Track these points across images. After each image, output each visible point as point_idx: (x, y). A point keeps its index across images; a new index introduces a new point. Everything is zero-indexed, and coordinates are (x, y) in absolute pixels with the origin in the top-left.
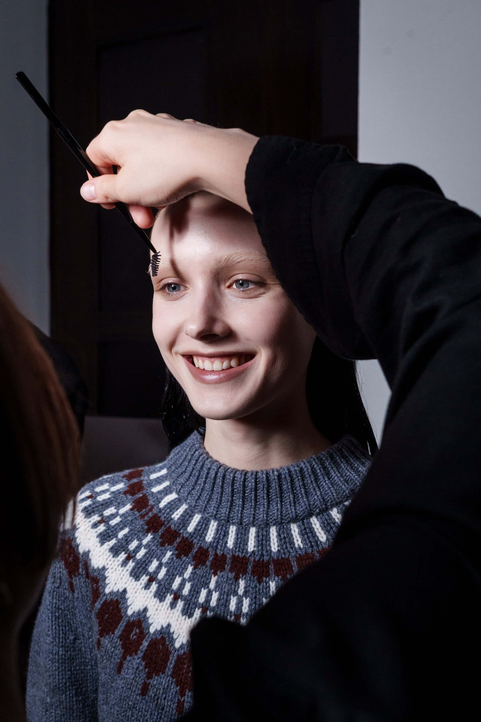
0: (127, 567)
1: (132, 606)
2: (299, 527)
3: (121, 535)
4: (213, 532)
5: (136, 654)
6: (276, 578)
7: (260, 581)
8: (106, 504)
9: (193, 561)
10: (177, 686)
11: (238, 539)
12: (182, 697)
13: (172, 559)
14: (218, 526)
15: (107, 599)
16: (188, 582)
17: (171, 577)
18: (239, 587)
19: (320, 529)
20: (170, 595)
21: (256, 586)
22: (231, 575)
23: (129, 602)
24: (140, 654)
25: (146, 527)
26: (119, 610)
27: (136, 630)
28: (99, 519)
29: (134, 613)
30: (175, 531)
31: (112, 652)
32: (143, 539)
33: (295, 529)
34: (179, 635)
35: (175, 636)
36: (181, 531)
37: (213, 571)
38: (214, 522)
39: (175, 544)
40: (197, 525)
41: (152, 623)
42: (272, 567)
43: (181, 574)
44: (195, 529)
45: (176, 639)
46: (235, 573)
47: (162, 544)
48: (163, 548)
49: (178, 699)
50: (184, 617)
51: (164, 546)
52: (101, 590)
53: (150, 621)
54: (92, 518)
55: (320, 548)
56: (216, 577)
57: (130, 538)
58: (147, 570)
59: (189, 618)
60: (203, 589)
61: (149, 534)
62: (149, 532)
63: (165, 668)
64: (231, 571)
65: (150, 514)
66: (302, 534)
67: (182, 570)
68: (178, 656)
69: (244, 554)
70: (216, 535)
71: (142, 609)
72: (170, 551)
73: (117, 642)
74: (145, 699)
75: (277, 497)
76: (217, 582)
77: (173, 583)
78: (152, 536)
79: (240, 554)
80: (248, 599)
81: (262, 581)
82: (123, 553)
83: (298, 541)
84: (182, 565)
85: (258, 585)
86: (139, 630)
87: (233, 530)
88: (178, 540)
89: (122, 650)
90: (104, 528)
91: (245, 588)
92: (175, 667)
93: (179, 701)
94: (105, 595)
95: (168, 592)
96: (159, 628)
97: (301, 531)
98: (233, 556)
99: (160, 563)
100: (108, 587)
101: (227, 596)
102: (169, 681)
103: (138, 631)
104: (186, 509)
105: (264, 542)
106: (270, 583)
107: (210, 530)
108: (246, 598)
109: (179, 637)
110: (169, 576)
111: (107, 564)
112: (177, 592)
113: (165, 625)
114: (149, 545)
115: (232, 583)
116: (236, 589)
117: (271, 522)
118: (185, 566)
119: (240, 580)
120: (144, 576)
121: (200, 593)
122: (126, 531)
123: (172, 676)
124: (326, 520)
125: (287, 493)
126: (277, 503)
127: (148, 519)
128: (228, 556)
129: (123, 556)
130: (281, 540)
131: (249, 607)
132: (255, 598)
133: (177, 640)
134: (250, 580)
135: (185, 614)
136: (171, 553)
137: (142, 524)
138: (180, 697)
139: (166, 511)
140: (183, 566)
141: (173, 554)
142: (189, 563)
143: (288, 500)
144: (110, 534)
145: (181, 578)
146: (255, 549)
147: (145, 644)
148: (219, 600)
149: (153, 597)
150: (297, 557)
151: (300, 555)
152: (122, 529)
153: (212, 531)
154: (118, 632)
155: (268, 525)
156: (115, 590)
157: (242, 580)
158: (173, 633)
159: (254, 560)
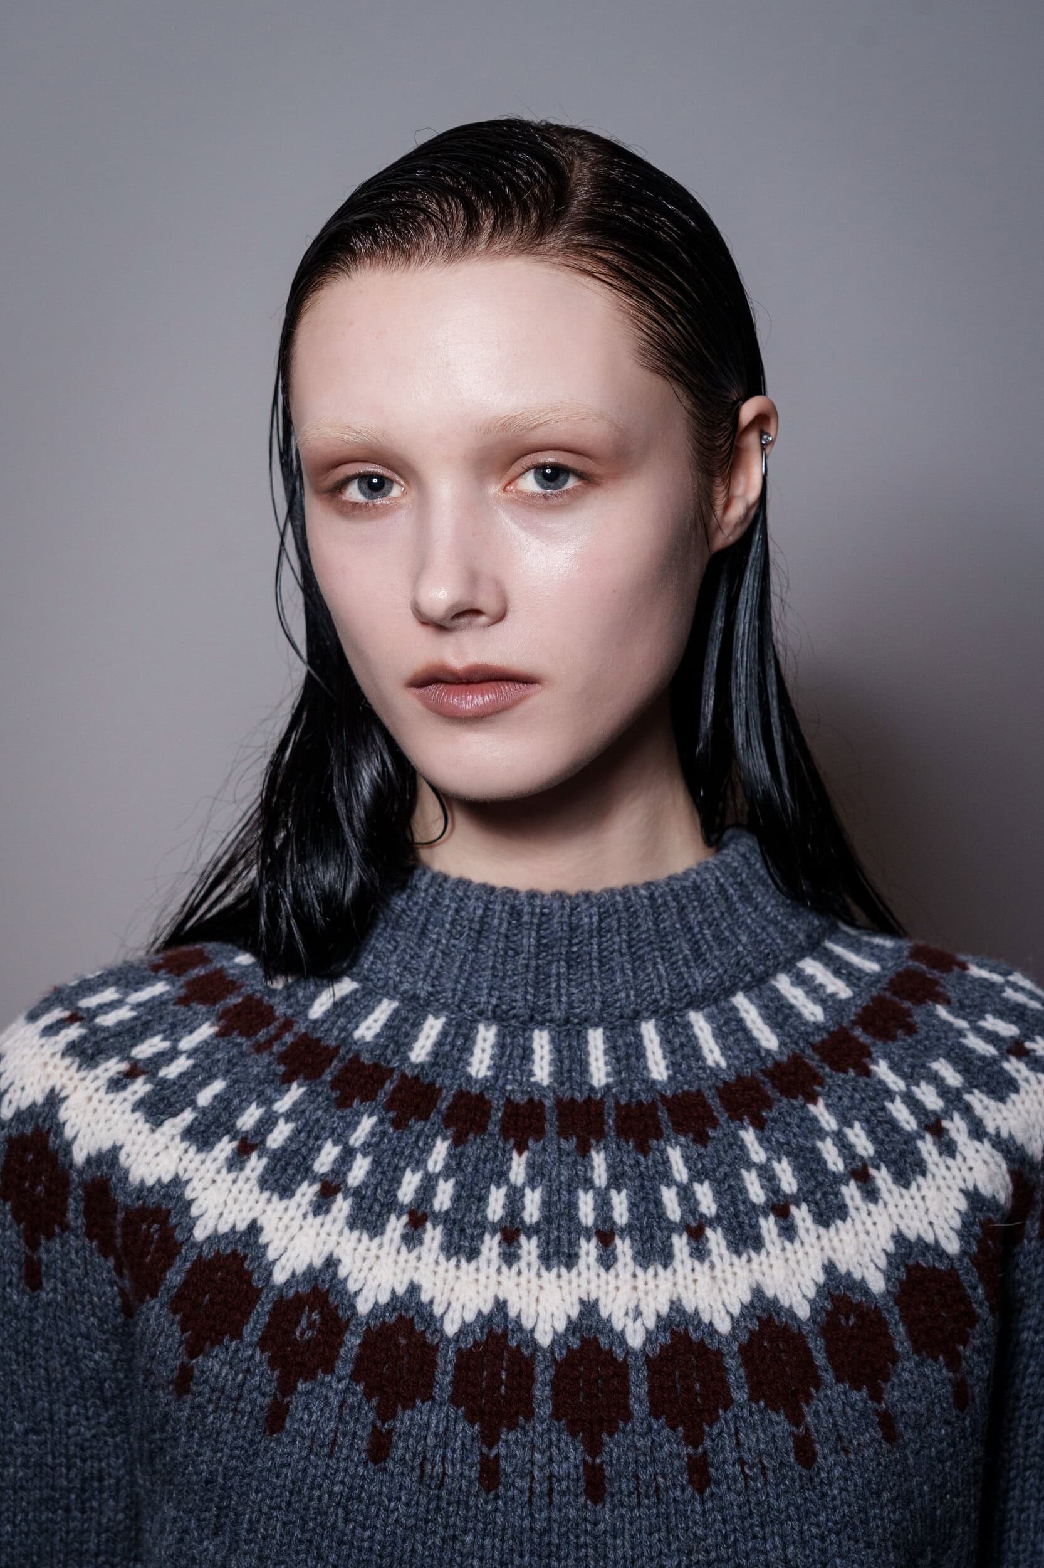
0: (247, 1171)
1: (283, 1260)
2: (710, 1018)
3: (204, 1098)
4: (489, 1052)
5: (329, 1369)
6: (682, 1139)
7: (644, 1150)
8: (134, 1032)
9: (447, 1127)
10: (472, 1423)
11: (562, 1062)
12: (490, 1448)
13: (384, 1133)
14: (501, 1035)
15: (204, 1254)
16: (446, 1181)
17: (390, 1175)
18: (592, 1168)
19: (759, 1022)
20: (398, 1218)
21: (638, 1163)
22: (569, 1145)
23: (271, 1254)
24: (344, 1368)
25: (281, 1069)
26: (245, 1277)
27: (309, 1317)
28: (124, 1066)
29: (293, 1274)
30: (376, 1066)
31: (241, 1386)
32: (276, 1101)
33: (701, 1025)
34: (449, 1304)
35: (438, 1310)
36: (395, 1064)
37: (512, 1141)
38: (487, 1030)
39: (382, 1097)
40: (439, 1044)
41: (361, 1290)
42: (663, 1115)
43: (419, 1163)
44: (435, 1054)
45: (442, 1316)
46: (578, 1138)
47: (343, 1102)
48: (347, 1111)
49: (482, 1454)
50: (453, 1261)
51: (351, 1106)
52: (179, 1236)
53: (352, 1287)
54: (102, 1067)
55: (770, 1064)
56: (526, 1154)
57: (236, 1101)
58: (309, 1169)
59: (469, 1260)
60: (493, 1188)
61: (294, 1085)
62: (293, 1080)
63: (430, 1385)
64: (563, 1133)
65: (288, 1038)
66: (719, 1035)
67: (420, 1155)
68: (459, 1352)
69: (586, 1094)
70: (501, 1059)
71: (318, 1263)
72: (370, 1115)
73: (252, 1357)
74: (385, 1470)
75: (653, 950)
76: (530, 1165)
77: (398, 1188)
78: (303, 1090)
79: (577, 1094)
80: (624, 1193)
81: (650, 1148)
82: (226, 1139)
83: (713, 1054)
84: (416, 1142)
85: (642, 1159)
86: (321, 1313)
87: (541, 1042)
88: (389, 1086)
89: (277, 1373)
90: (148, 1087)
91: (610, 1167)
92: (455, 1382)
93: (484, 1458)
94: (194, 1245)
95: (389, 1212)
96: (384, 1298)
97: (719, 1028)
98: (559, 1102)
99: (344, 1147)
100: (200, 1223)
101: (569, 1192)
102: (447, 1416)
103: (315, 1316)
104: (396, 1012)
105: (633, 1059)
106: (669, 1150)
107: (477, 1050)
108: (619, 1191)
109: (451, 1310)
110: (383, 1173)
111: (185, 1171)
112: (419, 1207)
113: (401, 1290)
114: (303, 1112)
115: (575, 1163)
116: (589, 1175)
117: (647, 1009)
118: (426, 1144)
119: (593, 1153)
120: (305, 1184)
121: (487, 1198)
122: (218, 1086)
123: (454, 1400)
124: (772, 1000)
125: (674, 939)
126: (655, 965)
127: (283, 1049)
128: (548, 1103)
129: (225, 1147)
130: (673, 1052)
131: (630, 1210)
132: (642, 1186)
133: (447, 1318)
134: (619, 1148)
135: (456, 1254)
136: (374, 1119)
137: (270, 1064)
138: (485, 1449)
139: (334, 1023)
140: (421, 1144)
141: (381, 1121)
142: (436, 1135)
143: (680, 956)
144: (172, 1100)
145: (419, 1176)
146: (611, 1080)
147: (353, 1341)
148: (546, 1204)
149: (346, 1230)
150: (717, 1088)
151: (725, 1083)
152: (204, 1084)
153: (483, 1051)
154: (252, 1330)
155: (636, 1017)
156: (224, 1228)
157: (598, 1152)
158: (431, 1302)
159: (617, 1103)
